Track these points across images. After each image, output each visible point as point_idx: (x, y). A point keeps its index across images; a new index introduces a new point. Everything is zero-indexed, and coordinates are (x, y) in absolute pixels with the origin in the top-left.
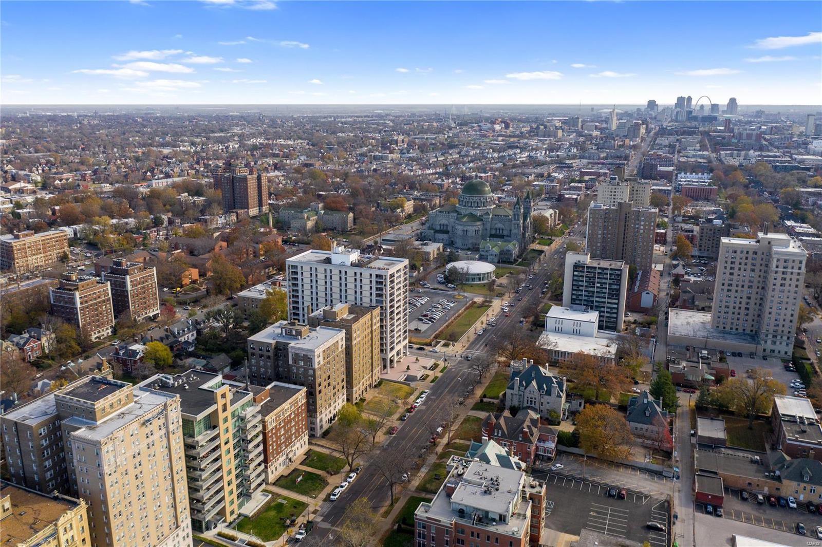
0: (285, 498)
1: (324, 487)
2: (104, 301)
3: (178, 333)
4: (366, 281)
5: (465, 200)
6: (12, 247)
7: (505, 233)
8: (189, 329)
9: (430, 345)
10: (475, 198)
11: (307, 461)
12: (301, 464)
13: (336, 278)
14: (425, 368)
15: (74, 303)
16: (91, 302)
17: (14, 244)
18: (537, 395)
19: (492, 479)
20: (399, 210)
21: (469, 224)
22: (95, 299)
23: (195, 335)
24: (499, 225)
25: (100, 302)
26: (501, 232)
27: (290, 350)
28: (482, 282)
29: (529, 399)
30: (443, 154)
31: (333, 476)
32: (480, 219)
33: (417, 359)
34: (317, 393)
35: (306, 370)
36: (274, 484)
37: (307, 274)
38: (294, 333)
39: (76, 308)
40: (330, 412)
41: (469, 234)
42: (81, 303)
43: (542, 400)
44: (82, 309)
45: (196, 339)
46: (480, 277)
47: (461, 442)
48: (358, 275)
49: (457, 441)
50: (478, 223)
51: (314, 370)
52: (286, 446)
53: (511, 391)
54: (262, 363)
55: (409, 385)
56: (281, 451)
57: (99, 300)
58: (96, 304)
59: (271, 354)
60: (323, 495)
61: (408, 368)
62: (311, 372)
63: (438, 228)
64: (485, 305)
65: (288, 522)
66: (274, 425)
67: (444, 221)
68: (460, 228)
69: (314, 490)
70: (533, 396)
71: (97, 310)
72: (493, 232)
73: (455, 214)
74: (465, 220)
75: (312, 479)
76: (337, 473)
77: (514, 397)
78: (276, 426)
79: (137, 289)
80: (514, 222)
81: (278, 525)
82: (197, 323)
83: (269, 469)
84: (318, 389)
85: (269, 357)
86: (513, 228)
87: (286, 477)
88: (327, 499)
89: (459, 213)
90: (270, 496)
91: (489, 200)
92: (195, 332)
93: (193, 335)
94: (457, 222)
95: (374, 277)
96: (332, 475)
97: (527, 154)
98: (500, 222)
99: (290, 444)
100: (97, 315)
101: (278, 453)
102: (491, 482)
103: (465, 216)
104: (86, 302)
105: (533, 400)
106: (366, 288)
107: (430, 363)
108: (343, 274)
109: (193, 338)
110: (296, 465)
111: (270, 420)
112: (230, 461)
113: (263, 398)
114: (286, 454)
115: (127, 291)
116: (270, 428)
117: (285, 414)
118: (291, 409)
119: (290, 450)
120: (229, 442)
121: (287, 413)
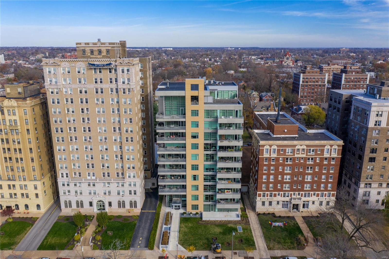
0: (246, 229)
1: (294, 248)
2: (320, 86)
15: (299, 81)
16: (310, 83)
17: (324, 67)
22: (314, 82)
25: (317, 85)
31: (316, 247)
34: (366, 158)
36: (259, 215)
38: (376, 91)
39: (299, 84)
42: (303, 82)
44: (303, 86)
51: (367, 128)
52: (292, 190)
56: (281, 190)
57: (317, 83)
58: (314, 85)
60: (278, 253)
62: (364, 131)
66: (274, 155)
69: (279, 243)
71: (313, 89)
75: (290, 234)
76: (323, 247)
78: (277, 159)
79: (349, 85)
81: (205, 241)
83: (258, 199)
85: (339, 110)
87: (275, 217)
90: (239, 219)
96: (317, 245)
99: (299, 190)
100: (313, 93)
104: (307, 82)
111: (268, 147)
112: (197, 157)
113: (286, 131)
114: (290, 197)
115: (341, 84)
116: (266, 155)
117: (297, 154)
118: (308, 154)
119: (298, 197)
120: (198, 138)
121: (299, 154)
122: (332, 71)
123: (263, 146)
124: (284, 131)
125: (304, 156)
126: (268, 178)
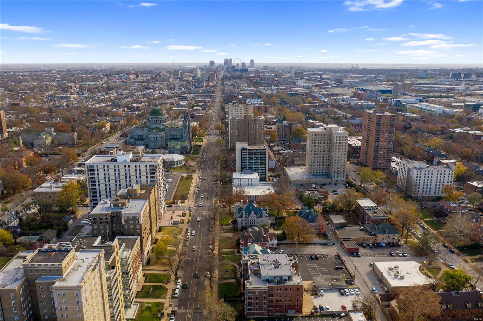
0: (149, 303)
1: (166, 292)
3: (8, 221)
4: (143, 170)
5: (152, 120)
7: (178, 137)
8: (14, 218)
9: (174, 203)
10: (159, 118)
11: (148, 280)
12: (145, 282)
13: (122, 170)
14: (180, 216)
18: (255, 218)
19: (274, 261)
20: (103, 129)
21: (158, 133)
23: (18, 221)
24: (175, 133)
26: (176, 136)
27: (123, 216)
28: (179, 166)
29: (252, 221)
30: (107, 94)
31: (167, 284)
32: (163, 130)
33: (173, 212)
34: (143, 238)
35: (135, 226)
36: (136, 297)
37: (101, 170)
38: (120, 205)
41: (158, 139)
43: (258, 220)
46: (178, 162)
47: (227, 250)
48: (138, 167)
49: (224, 250)
50: (163, 133)
51: (140, 225)
54: (102, 227)
55: (177, 227)
59: (109, 220)
60: (169, 295)
61: (172, 218)
63: (137, 138)
64: (189, 178)
65: (159, 315)
67: (140, 133)
68: (152, 137)
69: (162, 294)
70: (253, 219)
72: (171, 137)
73: (147, 128)
74: (154, 131)
75: (158, 289)
76: (168, 282)
77: (243, 221)
80: (184, 130)
81: (154, 319)
82: (17, 213)
84: (143, 236)
85: (107, 222)
86: (184, 133)
87: (141, 291)
88: (173, 297)
89: (149, 128)
90: (139, 304)
91: (166, 119)
92: (18, 219)
93: (17, 221)
94: (149, 133)
95: (148, 166)
96: (166, 284)
97: (158, 92)
98: (175, 131)
102: (274, 262)
103: (154, 129)
105: (254, 221)
106: (143, 174)
107: (181, 213)
108: (127, 168)
109: (17, 223)
110: (142, 284)
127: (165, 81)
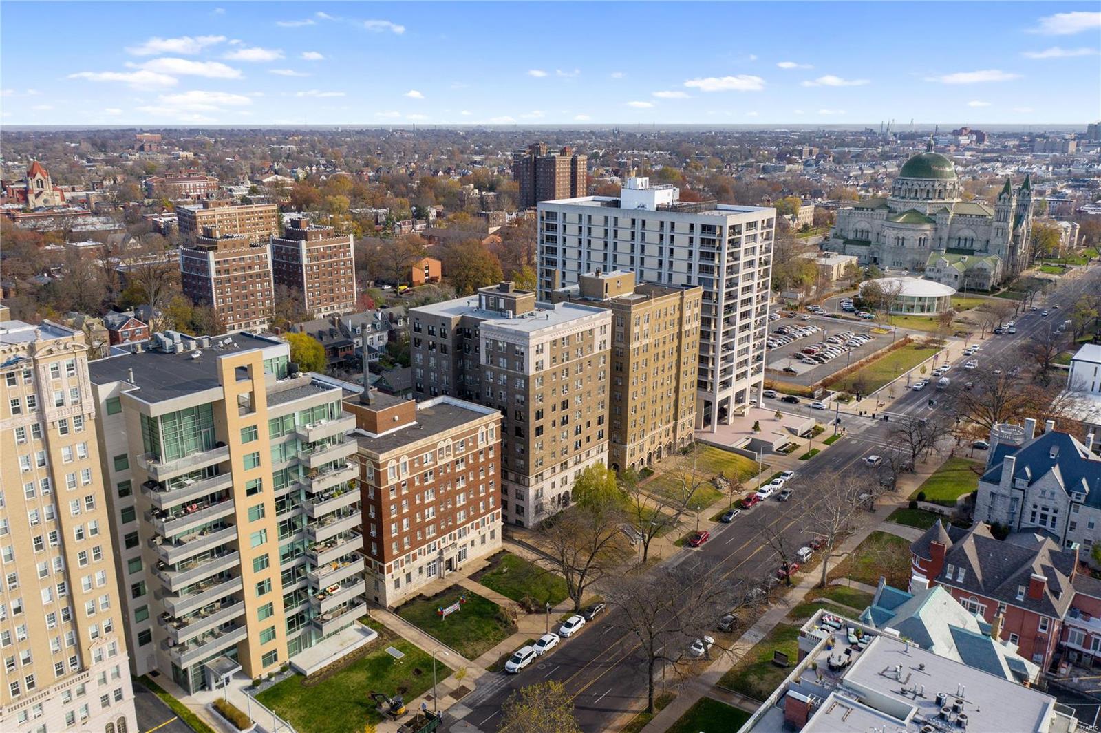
0: (404, 647)
1: (503, 637)
2: (258, 276)
4: (681, 240)
5: (905, 187)
6: (195, 218)
7: (976, 246)
9: (811, 396)
10: (924, 183)
11: (488, 574)
12: (473, 577)
13: (624, 235)
14: (793, 432)
15: (207, 271)
16: (235, 274)
17: (198, 214)
18: (1061, 501)
19: (939, 702)
20: (788, 217)
21: (910, 226)
22: (244, 269)
24: (967, 233)
25: (251, 276)
26: (968, 244)
27: (482, 333)
28: (925, 314)
29: (1039, 511)
31: (532, 616)
32: (930, 220)
33: (778, 415)
34: (532, 431)
35: (512, 378)
36: (396, 611)
37: (572, 229)
38: (502, 304)
39: (210, 279)
40: (564, 481)
41: (907, 244)
42: (218, 272)
43: (1074, 517)
44: (219, 282)
45: (387, 346)
46: (923, 303)
47: (855, 585)
48: (667, 227)
49: (844, 582)
50: (927, 226)
51: (527, 379)
52: (440, 533)
53: (992, 488)
55: (752, 458)
56: (424, 542)
57: (250, 272)
58: (244, 277)
59: (448, 342)
60: (491, 657)
61: (756, 427)
62: (520, 384)
63: (851, 236)
65: (385, 706)
66: (405, 476)
67: (863, 225)
68: (891, 234)
69: (478, 639)
70: (1051, 504)
71: (245, 287)
72: (953, 244)
73: (885, 212)
74: (900, 220)
75: (481, 615)
76: (541, 610)
77: (999, 501)
78: (410, 482)
79: (318, 265)
80: (996, 224)
81: (358, 710)
82: (392, 319)
83: (388, 577)
84: (534, 423)
85: (444, 349)
86: (993, 234)
87: (428, 599)
88: (498, 668)
89: (891, 211)
90: (375, 635)
91: (949, 187)
94: (887, 223)
95: (698, 229)
96: (530, 612)
98: (968, 226)
99: (450, 529)
100: (246, 297)
101: (415, 544)
102: (934, 711)
103: (902, 214)
104: (227, 271)
105: (1050, 514)
108: (639, 222)
110: (461, 578)
111: (394, 463)
112: (264, 536)
113: (397, 418)
114: (438, 550)
115: (301, 266)
116: (392, 481)
117: (440, 459)
118: (457, 453)
119: (450, 542)
120: (261, 490)
121: (443, 458)
122: (220, 222)
123: (386, 464)
124: (394, 420)
125: (451, 459)
126: (400, 527)
127: (1052, 151)
